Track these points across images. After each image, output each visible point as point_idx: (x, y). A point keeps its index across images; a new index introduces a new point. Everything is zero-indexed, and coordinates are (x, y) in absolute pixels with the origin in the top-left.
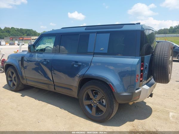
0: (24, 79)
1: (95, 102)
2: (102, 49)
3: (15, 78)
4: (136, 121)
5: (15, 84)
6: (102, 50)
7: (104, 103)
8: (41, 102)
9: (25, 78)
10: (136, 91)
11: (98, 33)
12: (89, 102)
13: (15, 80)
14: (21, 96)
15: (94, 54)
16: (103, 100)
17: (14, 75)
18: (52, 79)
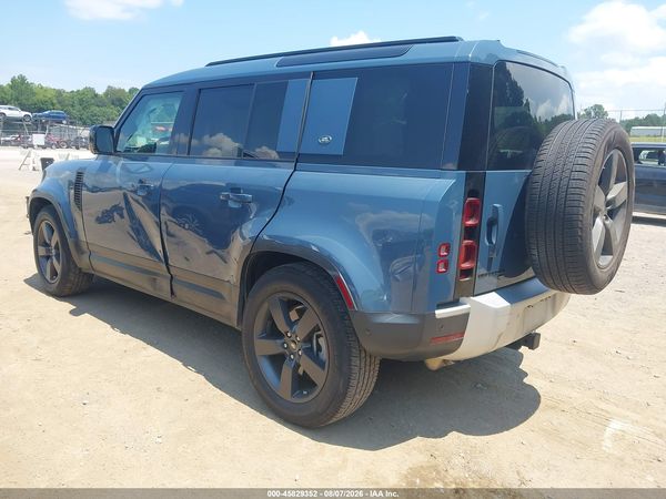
0: (83, 253)
1: (293, 345)
2: (325, 139)
3: (57, 247)
4: (454, 438)
5: (58, 268)
6: (325, 144)
7: (324, 355)
8: (128, 336)
9: (84, 247)
10: (437, 312)
11: (317, 75)
12: (272, 347)
13: (57, 256)
14: (72, 312)
15: (299, 159)
16: (322, 341)
17: (56, 238)
18: (161, 255)
